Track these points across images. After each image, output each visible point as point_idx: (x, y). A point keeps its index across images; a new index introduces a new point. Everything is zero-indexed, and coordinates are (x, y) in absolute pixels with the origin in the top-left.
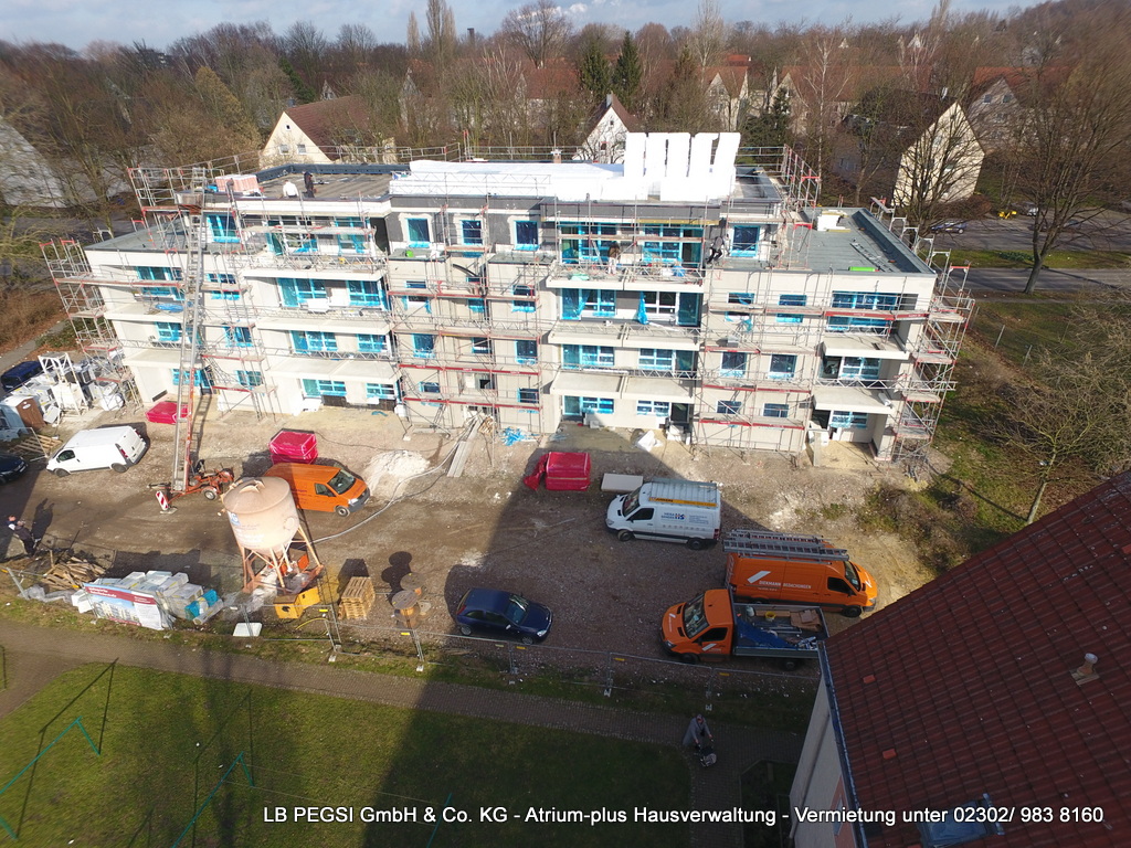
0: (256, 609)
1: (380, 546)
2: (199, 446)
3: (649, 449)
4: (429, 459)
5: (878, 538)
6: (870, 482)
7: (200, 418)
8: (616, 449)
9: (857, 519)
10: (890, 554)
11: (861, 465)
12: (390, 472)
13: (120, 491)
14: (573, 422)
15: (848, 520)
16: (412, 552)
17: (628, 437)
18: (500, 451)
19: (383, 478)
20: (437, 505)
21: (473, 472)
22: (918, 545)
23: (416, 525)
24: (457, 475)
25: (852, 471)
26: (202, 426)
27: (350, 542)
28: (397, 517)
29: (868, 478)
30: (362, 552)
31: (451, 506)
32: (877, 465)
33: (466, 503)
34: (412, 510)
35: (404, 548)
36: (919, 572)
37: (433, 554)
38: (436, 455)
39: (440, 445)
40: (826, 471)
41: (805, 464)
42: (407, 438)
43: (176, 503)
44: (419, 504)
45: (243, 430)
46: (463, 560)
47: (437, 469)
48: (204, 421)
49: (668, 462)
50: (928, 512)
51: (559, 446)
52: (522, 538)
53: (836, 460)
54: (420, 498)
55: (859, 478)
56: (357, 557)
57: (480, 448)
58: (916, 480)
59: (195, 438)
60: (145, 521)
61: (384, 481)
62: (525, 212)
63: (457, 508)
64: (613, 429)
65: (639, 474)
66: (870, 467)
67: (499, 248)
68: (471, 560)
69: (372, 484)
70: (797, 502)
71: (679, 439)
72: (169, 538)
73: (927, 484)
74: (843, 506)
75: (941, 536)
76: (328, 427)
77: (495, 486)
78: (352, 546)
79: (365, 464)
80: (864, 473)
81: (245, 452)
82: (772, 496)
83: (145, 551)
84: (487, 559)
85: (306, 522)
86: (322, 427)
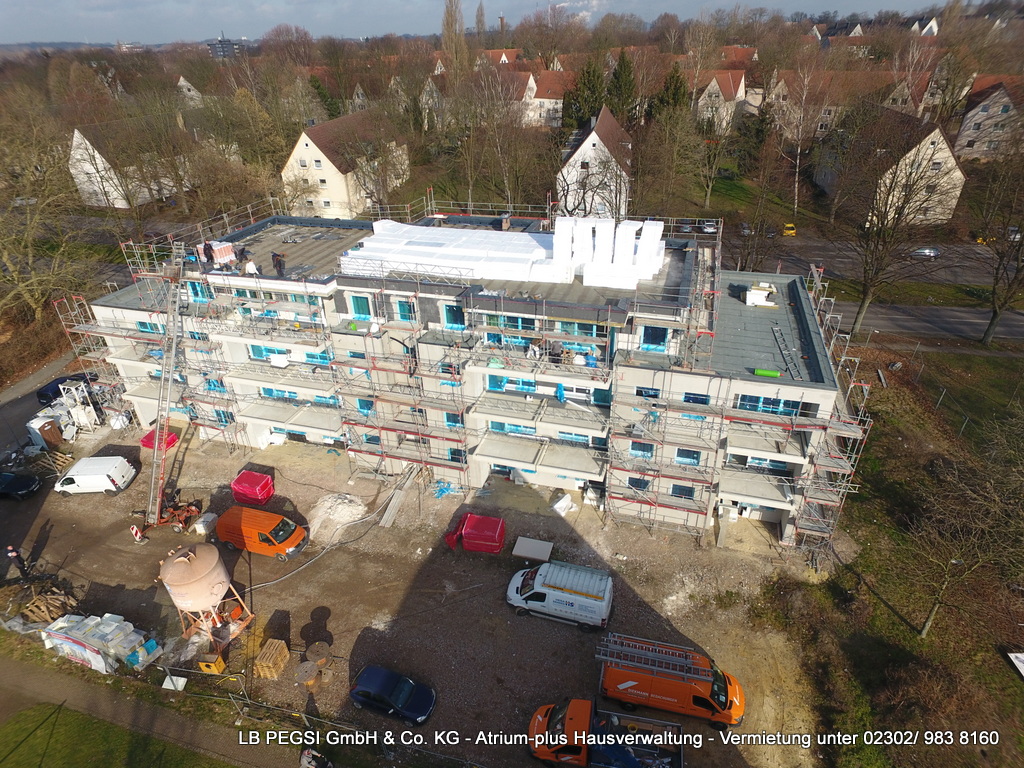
0: (189, 658)
1: (307, 598)
2: (179, 474)
3: (563, 514)
4: (366, 505)
5: (765, 636)
6: (769, 570)
7: (184, 445)
8: (533, 511)
9: (749, 610)
10: (773, 657)
11: (764, 550)
12: (331, 517)
13: (109, 516)
14: (501, 476)
15: (740, 612)
16: (332, 608)
17: (547, 496)
18: (430, 502)
19: (324, 521)
20: (366, 555)
21: (403, 523)
22: (804, 649)
23: (343, 577)
24: (388, 525)
25: (754, 555)
26: (184, 455)
27: (282, 590)
28: (328, 567)
29: (769, 564)
30: (291, 604)
31: (378, 558)
32: (780, 550)
33: (390, 556)
34: (342, 559)
35: (326, 603)
36: (798, 682)
37: (349, 613)
38: (374, 502)
39: (379, 493)
40: (728, 554)
41: (709, 544)
42: (351, 483)
43: (149, 534)
44: (350, 553)
45: (216, 461)
46: (375, 622)
47: (373, 516)
48: (187, 449)
49: (579, 529)
50: (822, 611)
51: (482, 502)
52: (431, 603)
53: (741, 541)
54: (352, 546)
55: (760, 564)
56: (285, 608)
57: (413, 497)
58: (816, 571)
59: (177, 465)
60: (120, 551)
61: (325, 525)
62: (452, 298)
63: (382, 561)
64: (536, 487)
65: (549, 539)
66: (773, 553)
67: (431, 325)
68: (380, 623)
69: (314, 527)
70: (692, 586)
71: (595, 503)
72: (136, 571)
73: (827, 576)
74: (738, 594)
75: (829, 643)
76: (287, 466)
77: (418, 540)
78: (283, 595)
79: (312, 506)
80: (766, 559)
81: (215, 483)
82: (669, 577)
83: (113, 584)
84: (394, 623)
85: (250, 565)
86: (282, 464)
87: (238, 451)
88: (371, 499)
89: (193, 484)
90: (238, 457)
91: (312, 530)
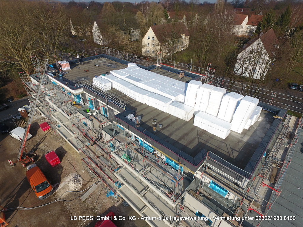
4: (83, 185)
18: (103, 197)
20: (66, 212)
21: (88, 202)
23: (50, 220)
24: (83, 200)
26: (48, 135)
28: (49, 211)
34: (57, 209)
38: (86, 184)
39: (89, 181)
42: (83, 171)
44: (62, 207)
45: (54, 141)
54: (65, 204)
61: (64, 187)
67: (113, 121)
78: (25, 218)
79: (66, 176)
81: (48, 150)
85: (29, 195)
86: (69, 152)
88: (86, 182)
89: (43, 148)
90: (60, 142)
91: (59, 187)
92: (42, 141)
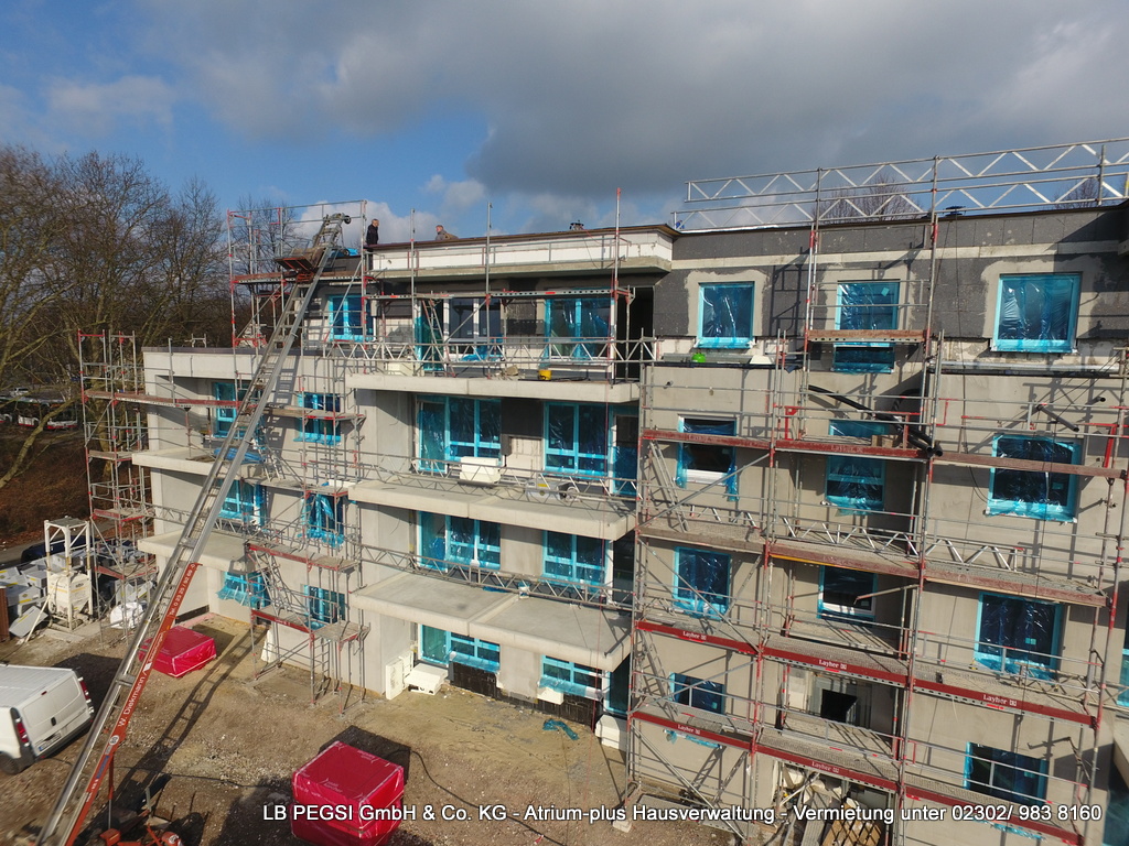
2: (184, 735)
42: (622, 826)
45: (279, 714)
76: (444, 747)
86: (432, 741)
87: (331, 697)
89: (206, 767)
90: (330, 710)
92: (177, 732)
